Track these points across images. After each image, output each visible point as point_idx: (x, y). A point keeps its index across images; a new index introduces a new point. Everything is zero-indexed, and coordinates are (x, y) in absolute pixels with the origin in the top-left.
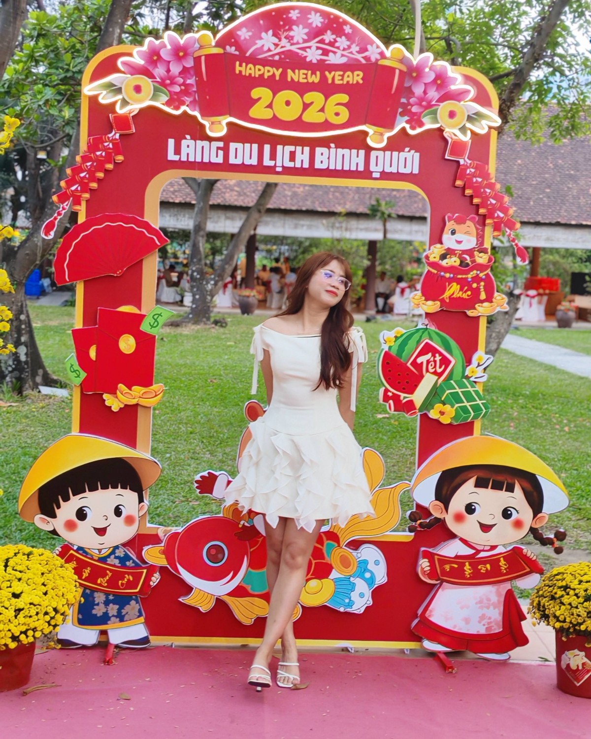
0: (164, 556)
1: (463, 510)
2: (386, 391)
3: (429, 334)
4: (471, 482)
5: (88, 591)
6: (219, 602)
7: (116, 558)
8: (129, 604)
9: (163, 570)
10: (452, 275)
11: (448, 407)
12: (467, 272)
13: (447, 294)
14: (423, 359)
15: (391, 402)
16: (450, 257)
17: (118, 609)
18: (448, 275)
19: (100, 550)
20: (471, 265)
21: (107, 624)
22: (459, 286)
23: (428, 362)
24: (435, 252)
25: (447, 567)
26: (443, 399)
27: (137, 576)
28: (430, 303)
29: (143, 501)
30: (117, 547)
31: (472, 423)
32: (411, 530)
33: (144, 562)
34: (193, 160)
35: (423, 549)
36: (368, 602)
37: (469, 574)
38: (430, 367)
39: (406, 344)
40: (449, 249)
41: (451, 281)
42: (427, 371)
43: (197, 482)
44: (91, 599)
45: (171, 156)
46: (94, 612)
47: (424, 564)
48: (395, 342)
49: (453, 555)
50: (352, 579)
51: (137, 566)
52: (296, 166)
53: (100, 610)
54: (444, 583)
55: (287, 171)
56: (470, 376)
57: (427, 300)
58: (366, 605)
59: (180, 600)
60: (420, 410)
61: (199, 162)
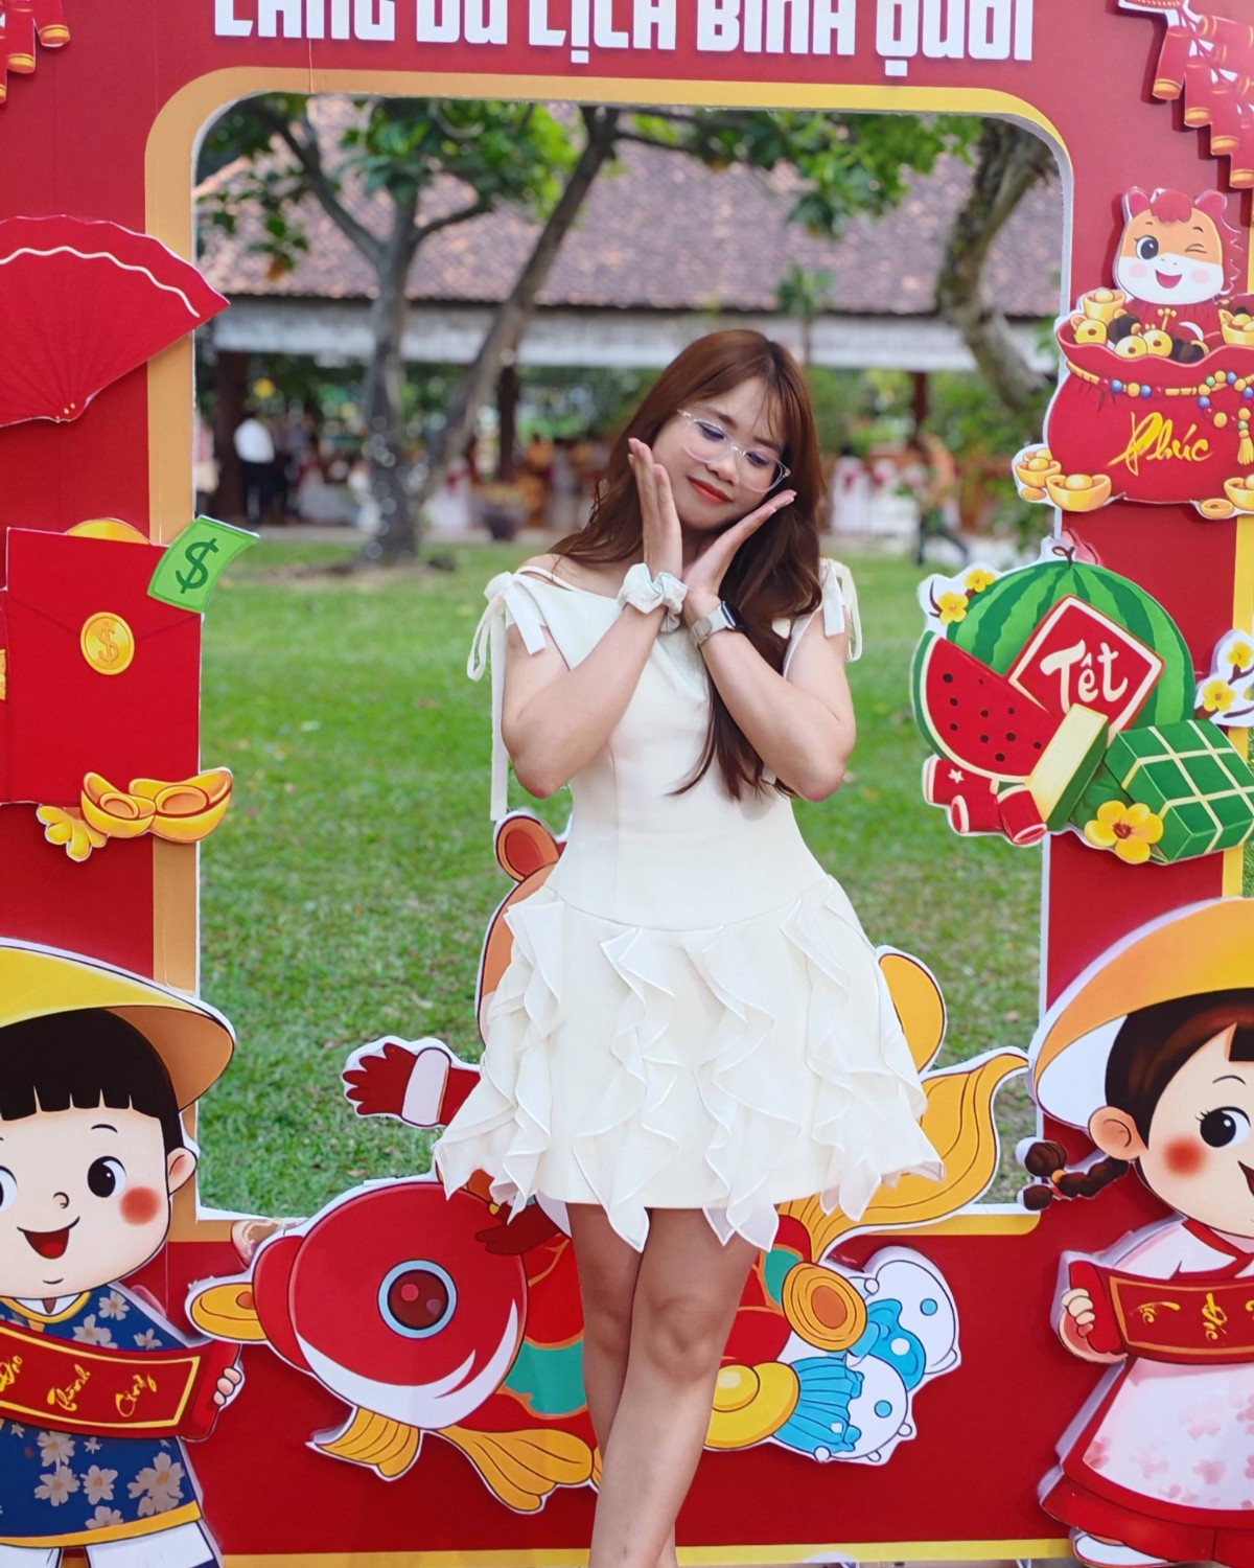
0: (253, 1314)
1: (1193, 1131)
2: (944, 766)
3: (1078, 580)
4: (1220, 1044)
5: (18, 1430)
6: (436, 1448)
7: (100, 1323)
8: (152, 1466)
9: (252, 1355)
10: (1147, 389)
11: (1141, 810)
12: (1197, 379)
13: (1135, 449)
14: (1058, 662)
15: (960, 800)
16: (1143, 331)
17: (114, 1482)
18: (1134, 389)
19: (49, 1303)
20: (1208, 354)
21: (86, 1529)
22: (1169, 423)
23: (1076, 669)
24: (1094, 314)
25: (1148, 1311)
26: (1125, 785)
27: (172, 1380)
28: (1077, 480)
29: (181, 1145)
30: (101, 1291)
31: (1216, 860)
32: (1032, 1200)
33: (191, 1332)
34: (297, 34)
35: (1071, 1257)
36: (905, 1430)
37: (1218, 1329)
38: (1083, 687)
39: (1008, 614)
40: (1137, 302)
41: (1144, 406)
42: (1075, 698)
43: (349, 1076)
44: (28, 1453)
45: (227, 24)
46: (41, 1493)
47: (1075, 1304)
48: (967, 609)
49: (1166, 1275)
50: (851, 1360)
51: (170, 1347)
52: (637, 45)
53: (58, 1486)
54: (1141, 1361)
55: (605, 62)
56: (1209, 708)
57: (1066, 472)
58: (898, 1439)
59: (311, 1445)
60: (1051, 825)
61: (315, 41)
